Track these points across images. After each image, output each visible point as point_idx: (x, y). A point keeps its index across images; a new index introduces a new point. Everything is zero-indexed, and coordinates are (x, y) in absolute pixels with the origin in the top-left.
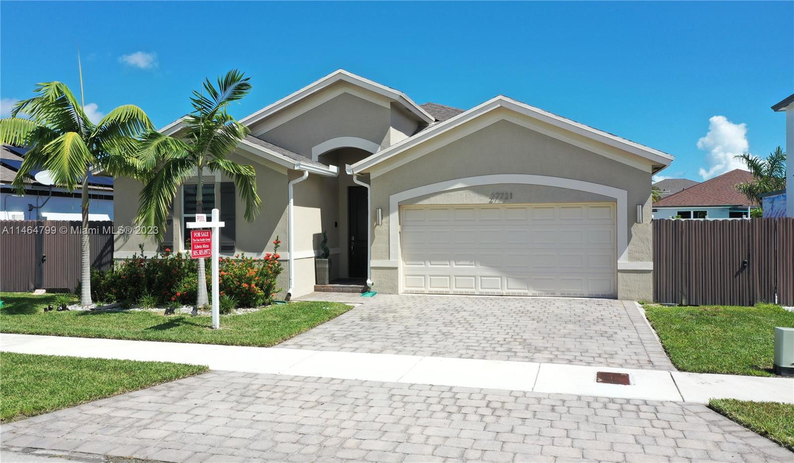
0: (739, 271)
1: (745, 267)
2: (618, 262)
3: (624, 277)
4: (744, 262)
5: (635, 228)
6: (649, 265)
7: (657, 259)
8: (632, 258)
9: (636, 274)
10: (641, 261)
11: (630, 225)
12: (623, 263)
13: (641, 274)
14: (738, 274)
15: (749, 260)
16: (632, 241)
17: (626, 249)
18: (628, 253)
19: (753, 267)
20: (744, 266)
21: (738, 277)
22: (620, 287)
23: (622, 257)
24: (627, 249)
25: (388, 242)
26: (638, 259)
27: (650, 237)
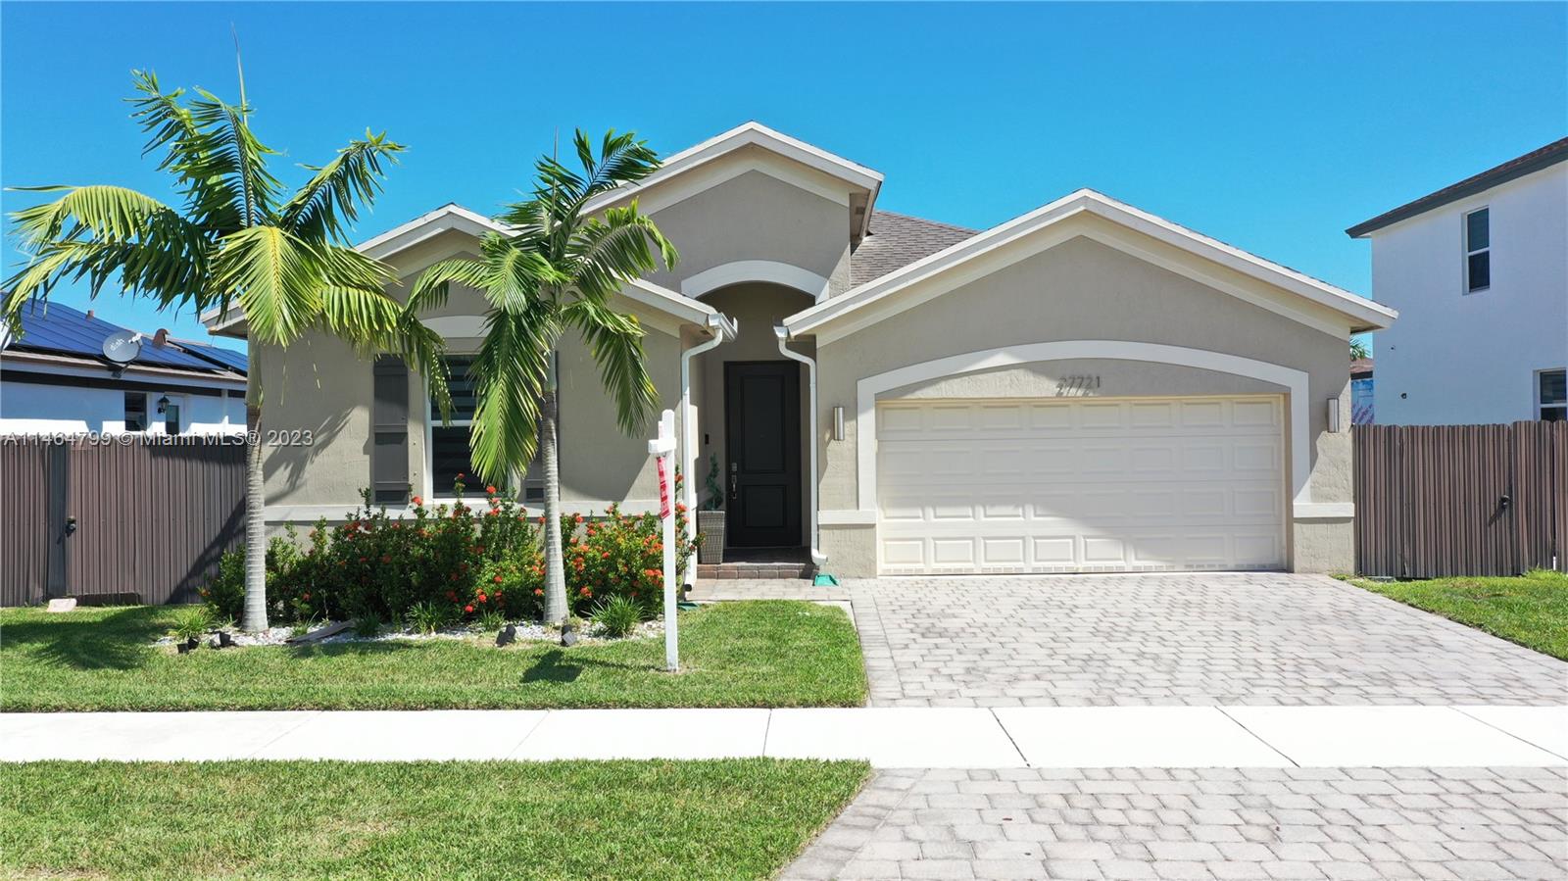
0: (1495, 514)
1: (1504, 507)
2: (1294, 504)
3: (1304, 530)
4: (1504, 500)
5: (1325, 440)
6: (1348, 509)
7: (1360, 498)
8: (1317, 496)
9: (1325, 525)
10: (1334, 501)
11: (1314, 436)
12: (1303, 506)
13: (1334, 525)
14: (1494, 519)
15: (1511, 496)
16: (1318, 464)
17: (1307, 479)
18: (1311, 487)
19: (1517, 509)
20: (1504, 505)
21: (1493, 526)
22: (1298, 549)
23: (1301, 493)
24: (1309, 480)
25: (854, 473)
26: (1328, 498)
27: (1349, 458)
